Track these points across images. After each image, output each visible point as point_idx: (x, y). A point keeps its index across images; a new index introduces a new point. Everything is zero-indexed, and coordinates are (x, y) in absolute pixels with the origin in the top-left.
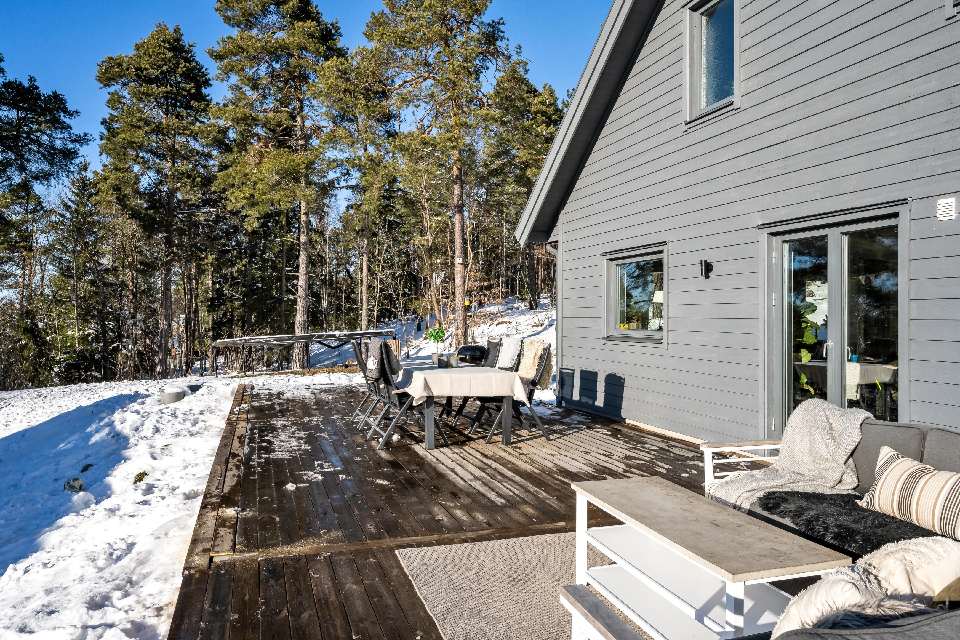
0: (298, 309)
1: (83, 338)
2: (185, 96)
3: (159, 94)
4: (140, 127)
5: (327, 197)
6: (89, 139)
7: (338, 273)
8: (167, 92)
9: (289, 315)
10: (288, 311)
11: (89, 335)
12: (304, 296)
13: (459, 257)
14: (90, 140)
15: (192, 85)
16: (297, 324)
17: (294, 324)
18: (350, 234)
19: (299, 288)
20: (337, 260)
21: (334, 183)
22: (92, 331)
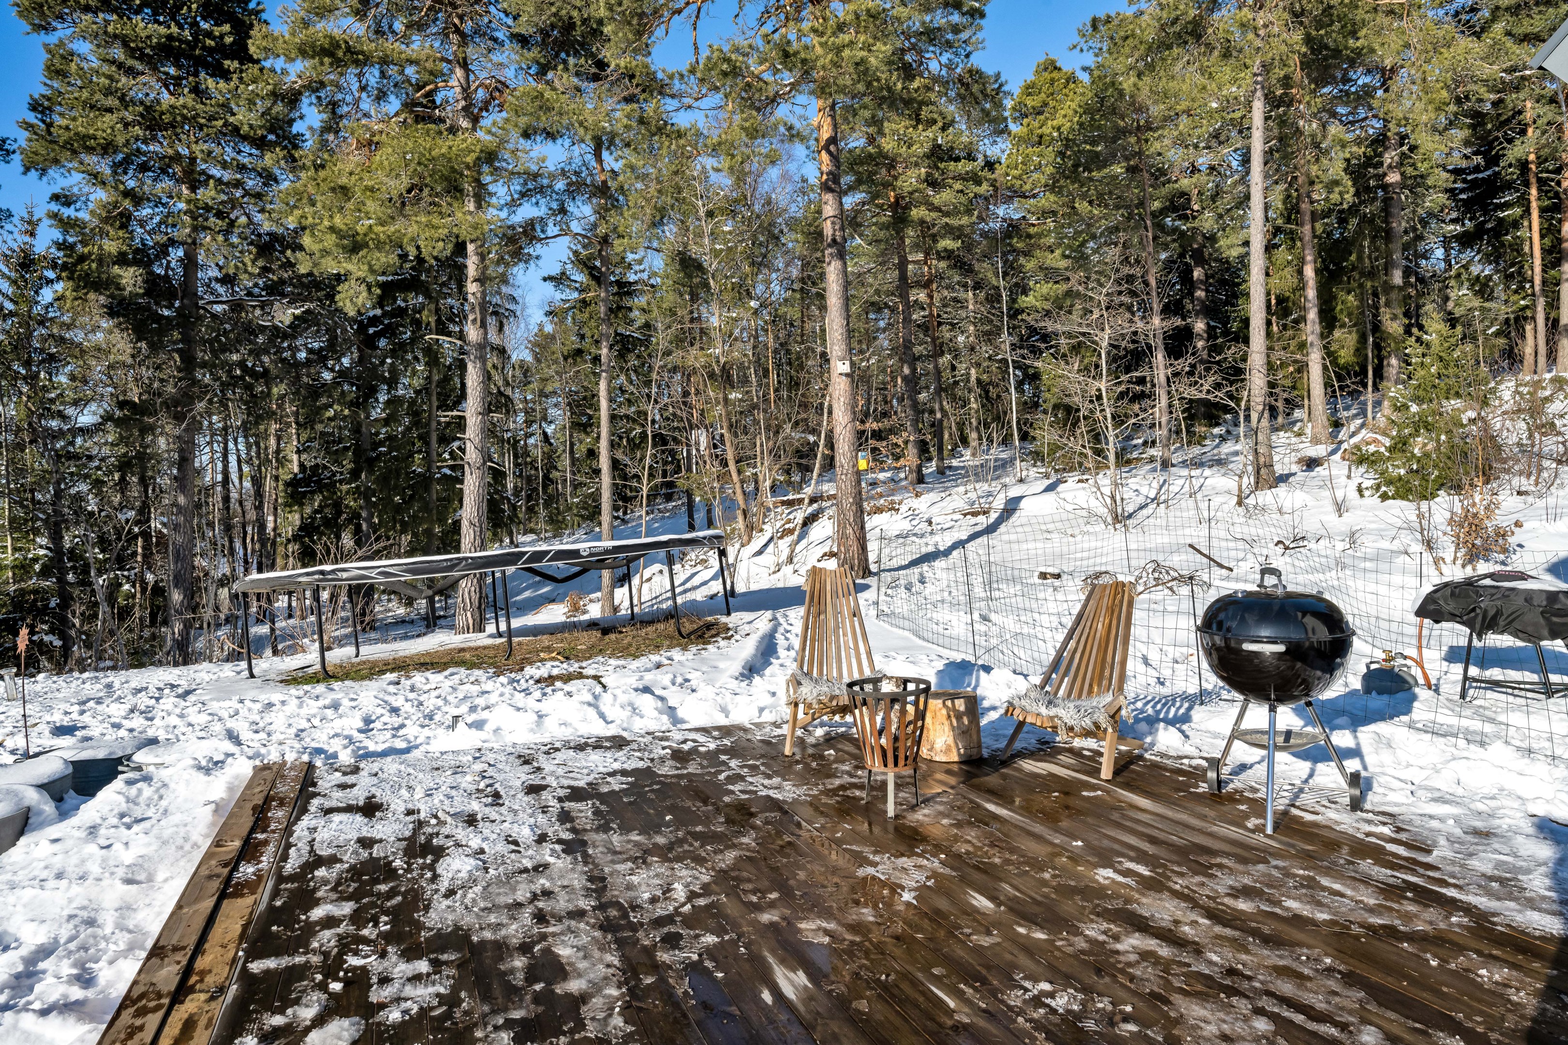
0: (466, 492)
1: (23, 567)
2: (211, 50)
3: (149, 37)
4: (110, 110)
5: (520, 260)
6: (11, 148)
7: (528, 436)
8: (170, 37)
9: (446, 508)
10: (444, 499)
11: (35, 560)
12: (480, 461)
13: (842, 359)
14: (14, 152)
15: (227, 28)
16: (465, 524)
17: (457, 524)
18: (549, 367)
19: (468, 444)
20: (527, 413)
21: (533, 229)
22: (42, 552)
